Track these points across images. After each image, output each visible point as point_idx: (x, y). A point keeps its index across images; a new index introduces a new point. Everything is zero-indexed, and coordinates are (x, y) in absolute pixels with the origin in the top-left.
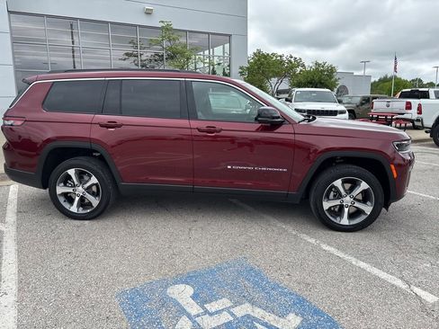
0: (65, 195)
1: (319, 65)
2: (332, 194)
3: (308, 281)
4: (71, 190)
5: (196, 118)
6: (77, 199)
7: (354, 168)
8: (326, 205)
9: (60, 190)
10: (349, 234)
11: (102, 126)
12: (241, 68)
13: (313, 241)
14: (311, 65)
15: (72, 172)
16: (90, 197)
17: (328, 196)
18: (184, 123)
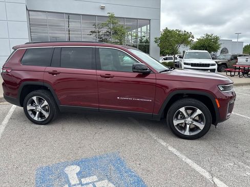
0: (32, 110)
1: (209, 36)
2: (179, 116)
3: (149, 169)
4: (34, 108)
5: (100, 69)
6: (38, 113)
7: (193, 101)
8: (176, 122)
9: (29, 107)
10: (189, 141)
11: (50, 73)
12: (156, 38)
13: (164, 144)
14: (203, 36)
15: (35, 98)
16: (44, 112)
17: (177, 117)
18: (94, 71)
